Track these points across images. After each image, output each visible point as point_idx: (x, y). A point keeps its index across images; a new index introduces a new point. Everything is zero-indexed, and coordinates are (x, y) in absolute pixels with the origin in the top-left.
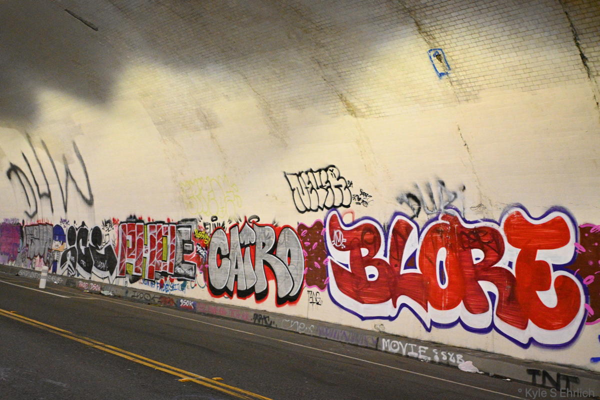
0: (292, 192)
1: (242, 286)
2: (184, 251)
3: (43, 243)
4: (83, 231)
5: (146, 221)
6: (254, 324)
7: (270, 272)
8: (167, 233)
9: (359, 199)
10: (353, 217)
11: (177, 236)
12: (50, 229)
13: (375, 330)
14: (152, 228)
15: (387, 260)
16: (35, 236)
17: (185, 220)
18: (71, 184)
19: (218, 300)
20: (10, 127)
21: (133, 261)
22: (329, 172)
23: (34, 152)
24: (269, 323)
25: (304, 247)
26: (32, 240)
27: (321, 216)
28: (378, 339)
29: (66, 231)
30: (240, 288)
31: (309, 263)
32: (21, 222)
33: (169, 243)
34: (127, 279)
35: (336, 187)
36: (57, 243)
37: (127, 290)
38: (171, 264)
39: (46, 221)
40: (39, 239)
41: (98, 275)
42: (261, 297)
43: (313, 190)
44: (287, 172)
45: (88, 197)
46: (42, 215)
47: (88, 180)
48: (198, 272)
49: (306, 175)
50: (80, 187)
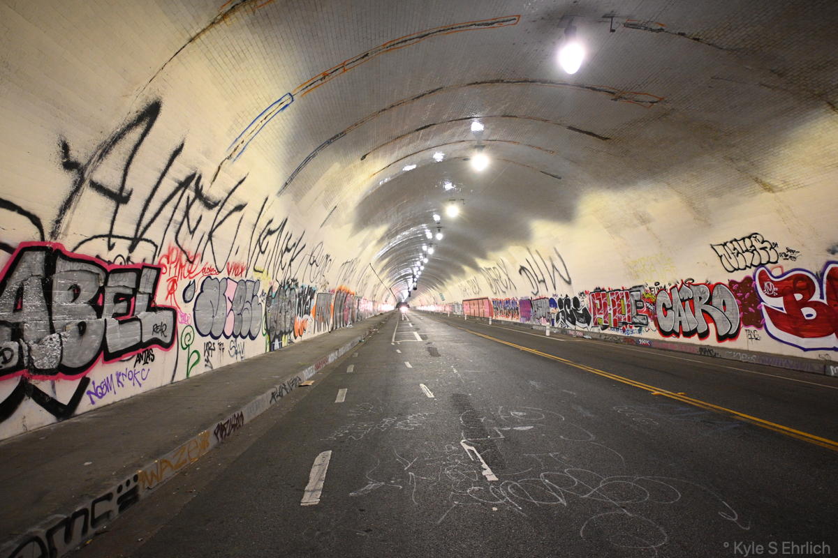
0: (719, 258)
1: (686, 328)
2: (637, 308)
3: (544, 309)
4: (567, 301)
5: (608, 290)
6: (701, 355)
7: (708, 317)
8: (623, 297)
9: (787, 256)
10: (782, 270)
11: (630, 298)
12: (547, 301)
13: (819, 358)
14: (612, 294)
15: (825, 301)
16: (539, 306)
17: (635, 287)
18: (556, 273)
19: (667, 339)
20: (517, 245)
21: (602, 316)
22: (752, 239)
23: (533, 257)
24: (714, 354)
25: (736, 297)
26: (537, 308)
27: (749, 272)
28: (825, 366)
29: (557, 301)
30: (684, 330)
31: (743, 308)
32: (530, 298)
33: (626, 303)
34: (600, 328)
35: (761, 249)
36: (553, 308)
37: (601, 335)
38: (629, 317)
39: (544, 296)
40: (542, 307)
41: (580, 326)
42: (704, 335)
43: (739, 255)
44: (713, 244)
45: (568, 280)
46: (542, 293)
47: (566, 269)
48: (649, 320)
49: (731, 244)
50: (562, 274)
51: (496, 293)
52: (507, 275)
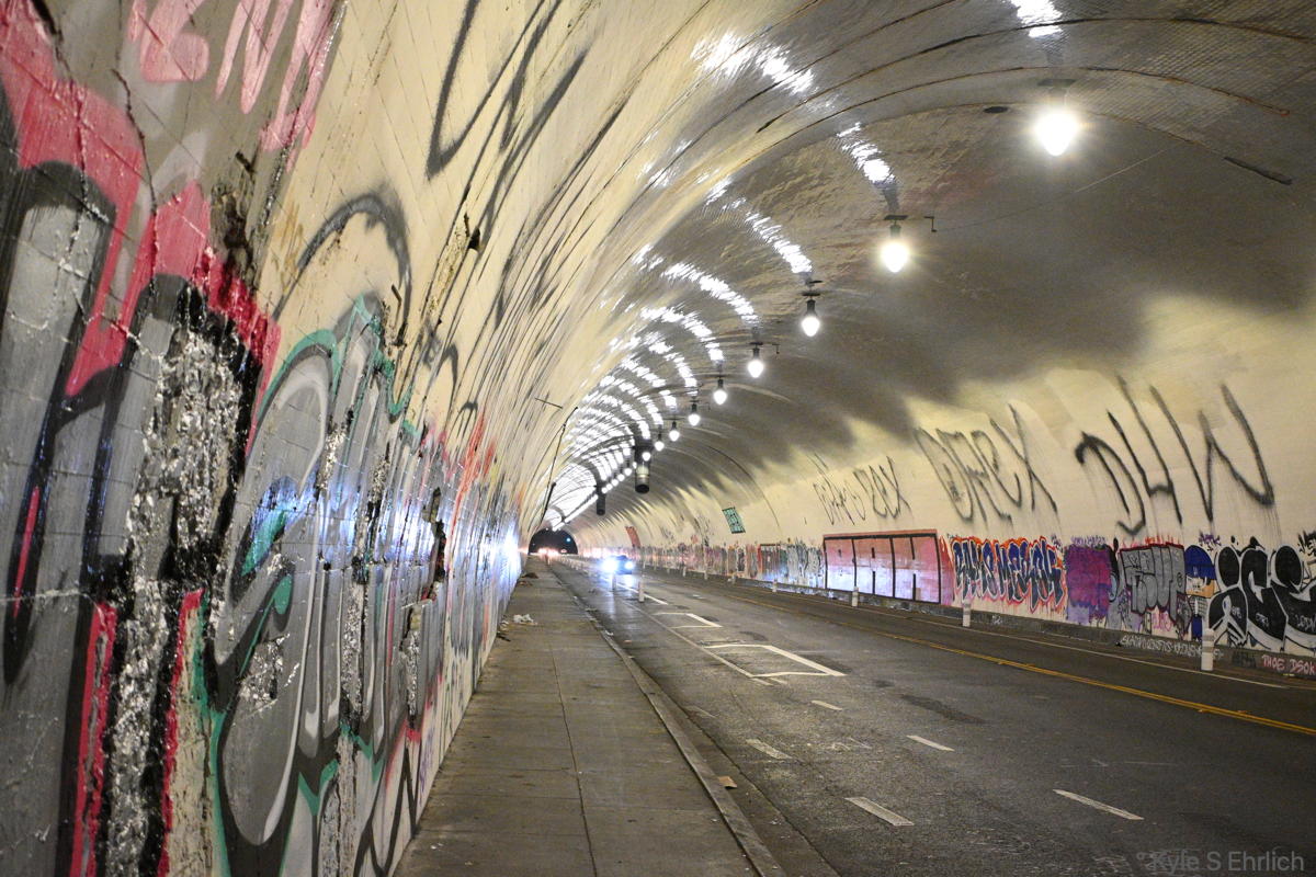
3: (1164, 582)
4: (1255, 557)
12: (1178, 554)
16: (1145, 569)
18: (1218, 468)
20: (1081, 366)
23: (1135, 409)
26: (1138, 577)
29: (1213, 557)
32: (1110, 543)
36: (1196, 581)
39: (1166, 540)
40: (1154, 575)
41: (1300, 643)
45: (1261, 490)
46: (1157, 527)
47: (1258, 458)
50: (1239, 469)
51: (970, 520)
52: (1027, 463)
